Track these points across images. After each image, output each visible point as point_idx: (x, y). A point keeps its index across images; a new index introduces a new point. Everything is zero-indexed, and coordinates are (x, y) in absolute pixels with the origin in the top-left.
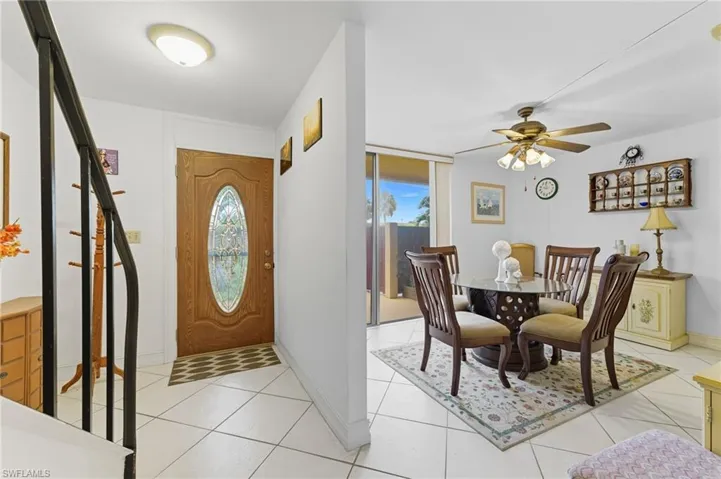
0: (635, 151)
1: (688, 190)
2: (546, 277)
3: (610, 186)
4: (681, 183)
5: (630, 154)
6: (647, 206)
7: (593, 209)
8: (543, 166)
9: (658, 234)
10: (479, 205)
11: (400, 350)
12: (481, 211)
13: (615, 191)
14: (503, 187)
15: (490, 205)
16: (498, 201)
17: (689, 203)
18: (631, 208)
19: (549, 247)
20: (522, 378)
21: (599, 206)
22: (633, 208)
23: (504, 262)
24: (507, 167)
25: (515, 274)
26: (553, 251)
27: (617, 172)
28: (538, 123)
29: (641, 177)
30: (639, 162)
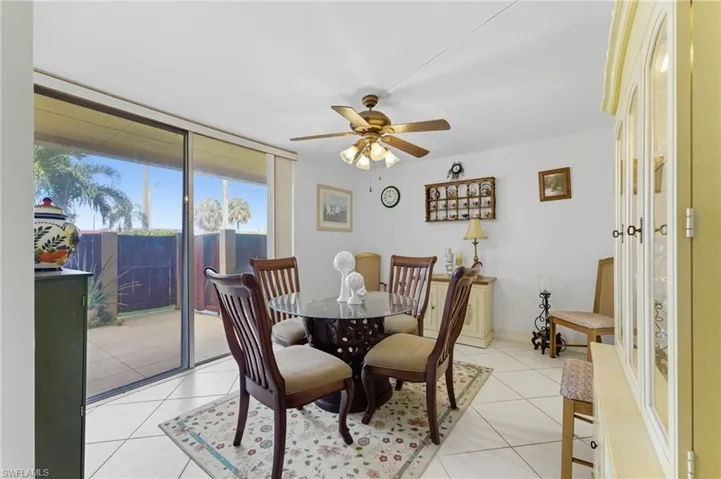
0: (458, 167)
1: (493, 205)
2: (390, 291)
3: (441, 197)
4: (489, 199)
5: (455, 170)
6: (467, 217)
7: (428, 220)
8: (388, 166)
9: (475, 243)
10: (325, 211)
11: (212, 410)
12: (327, 218)
13: (444, 202)
14: (350, 193)
15: (338, 211)
16: (346, 208)
17: (494, 216)
18: (456, 219)
19: (394, 257)
20: (366, 421)
21: (433, 216)
22: (457, 219)
23: (347, 279)
24: (350, 163)
25: (358, 292)
26: (398, 261)
27: (446, 184)
28: (383, 115)
29: (463, 191)
30: (462, 178)
